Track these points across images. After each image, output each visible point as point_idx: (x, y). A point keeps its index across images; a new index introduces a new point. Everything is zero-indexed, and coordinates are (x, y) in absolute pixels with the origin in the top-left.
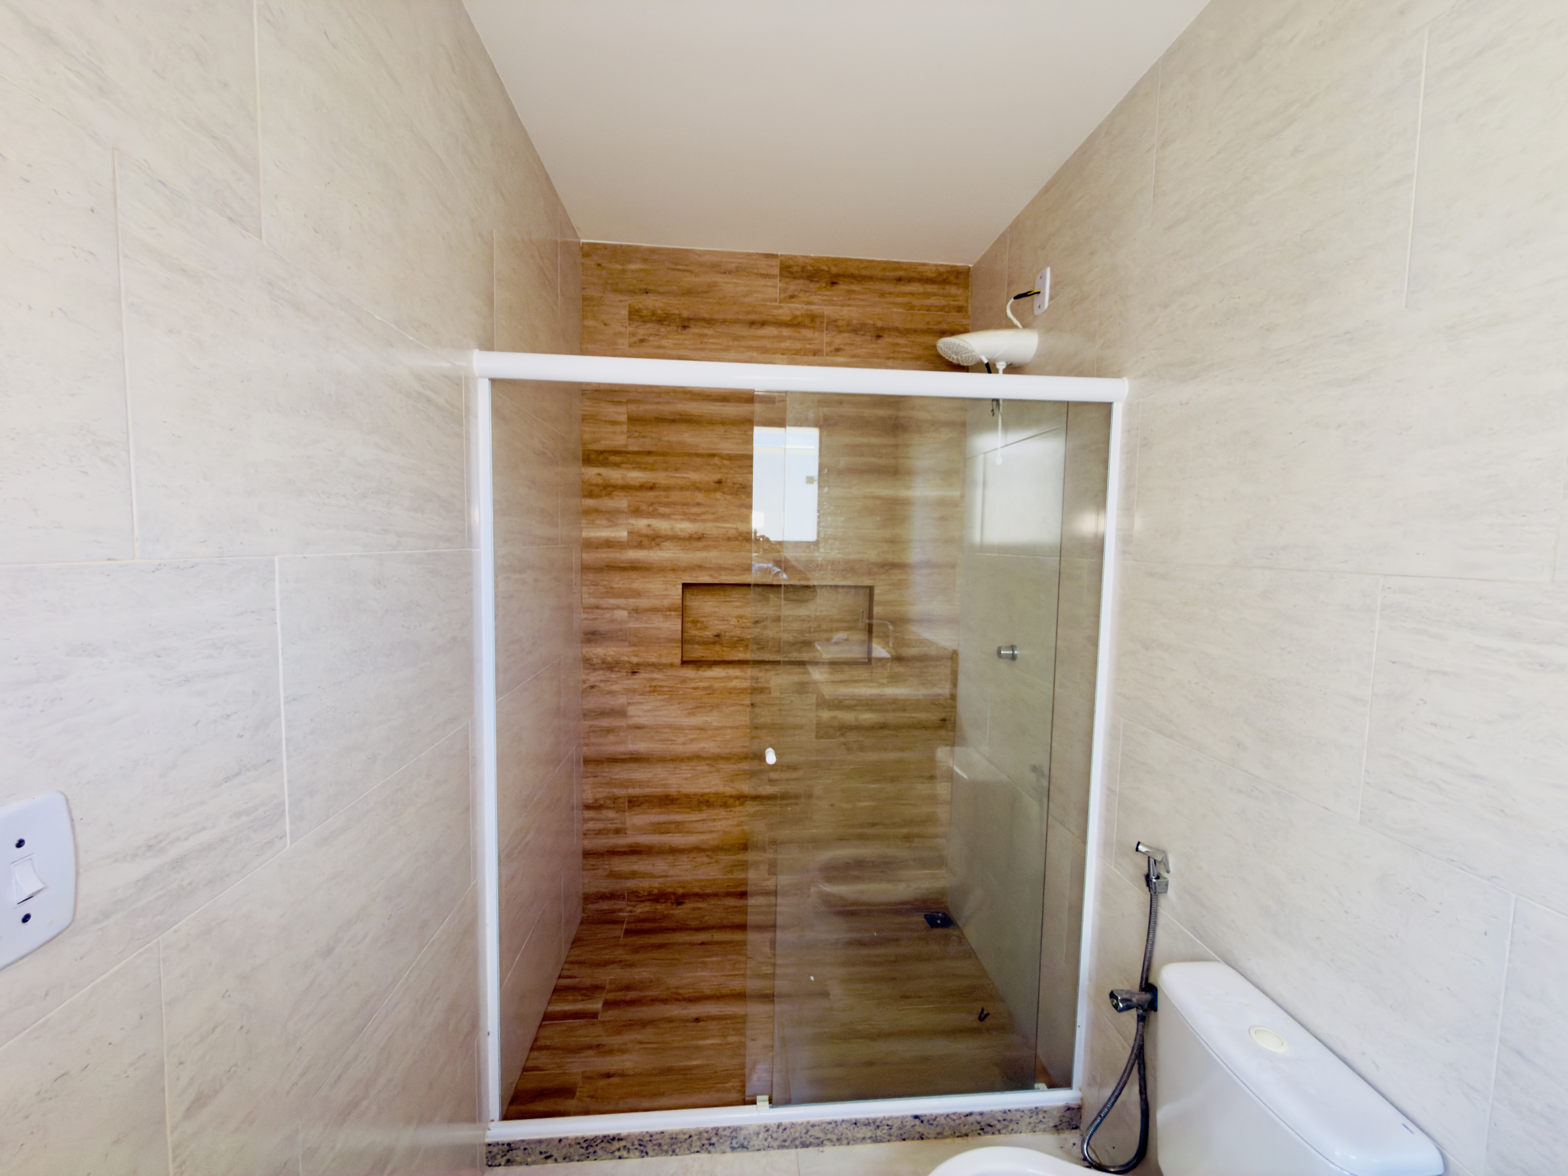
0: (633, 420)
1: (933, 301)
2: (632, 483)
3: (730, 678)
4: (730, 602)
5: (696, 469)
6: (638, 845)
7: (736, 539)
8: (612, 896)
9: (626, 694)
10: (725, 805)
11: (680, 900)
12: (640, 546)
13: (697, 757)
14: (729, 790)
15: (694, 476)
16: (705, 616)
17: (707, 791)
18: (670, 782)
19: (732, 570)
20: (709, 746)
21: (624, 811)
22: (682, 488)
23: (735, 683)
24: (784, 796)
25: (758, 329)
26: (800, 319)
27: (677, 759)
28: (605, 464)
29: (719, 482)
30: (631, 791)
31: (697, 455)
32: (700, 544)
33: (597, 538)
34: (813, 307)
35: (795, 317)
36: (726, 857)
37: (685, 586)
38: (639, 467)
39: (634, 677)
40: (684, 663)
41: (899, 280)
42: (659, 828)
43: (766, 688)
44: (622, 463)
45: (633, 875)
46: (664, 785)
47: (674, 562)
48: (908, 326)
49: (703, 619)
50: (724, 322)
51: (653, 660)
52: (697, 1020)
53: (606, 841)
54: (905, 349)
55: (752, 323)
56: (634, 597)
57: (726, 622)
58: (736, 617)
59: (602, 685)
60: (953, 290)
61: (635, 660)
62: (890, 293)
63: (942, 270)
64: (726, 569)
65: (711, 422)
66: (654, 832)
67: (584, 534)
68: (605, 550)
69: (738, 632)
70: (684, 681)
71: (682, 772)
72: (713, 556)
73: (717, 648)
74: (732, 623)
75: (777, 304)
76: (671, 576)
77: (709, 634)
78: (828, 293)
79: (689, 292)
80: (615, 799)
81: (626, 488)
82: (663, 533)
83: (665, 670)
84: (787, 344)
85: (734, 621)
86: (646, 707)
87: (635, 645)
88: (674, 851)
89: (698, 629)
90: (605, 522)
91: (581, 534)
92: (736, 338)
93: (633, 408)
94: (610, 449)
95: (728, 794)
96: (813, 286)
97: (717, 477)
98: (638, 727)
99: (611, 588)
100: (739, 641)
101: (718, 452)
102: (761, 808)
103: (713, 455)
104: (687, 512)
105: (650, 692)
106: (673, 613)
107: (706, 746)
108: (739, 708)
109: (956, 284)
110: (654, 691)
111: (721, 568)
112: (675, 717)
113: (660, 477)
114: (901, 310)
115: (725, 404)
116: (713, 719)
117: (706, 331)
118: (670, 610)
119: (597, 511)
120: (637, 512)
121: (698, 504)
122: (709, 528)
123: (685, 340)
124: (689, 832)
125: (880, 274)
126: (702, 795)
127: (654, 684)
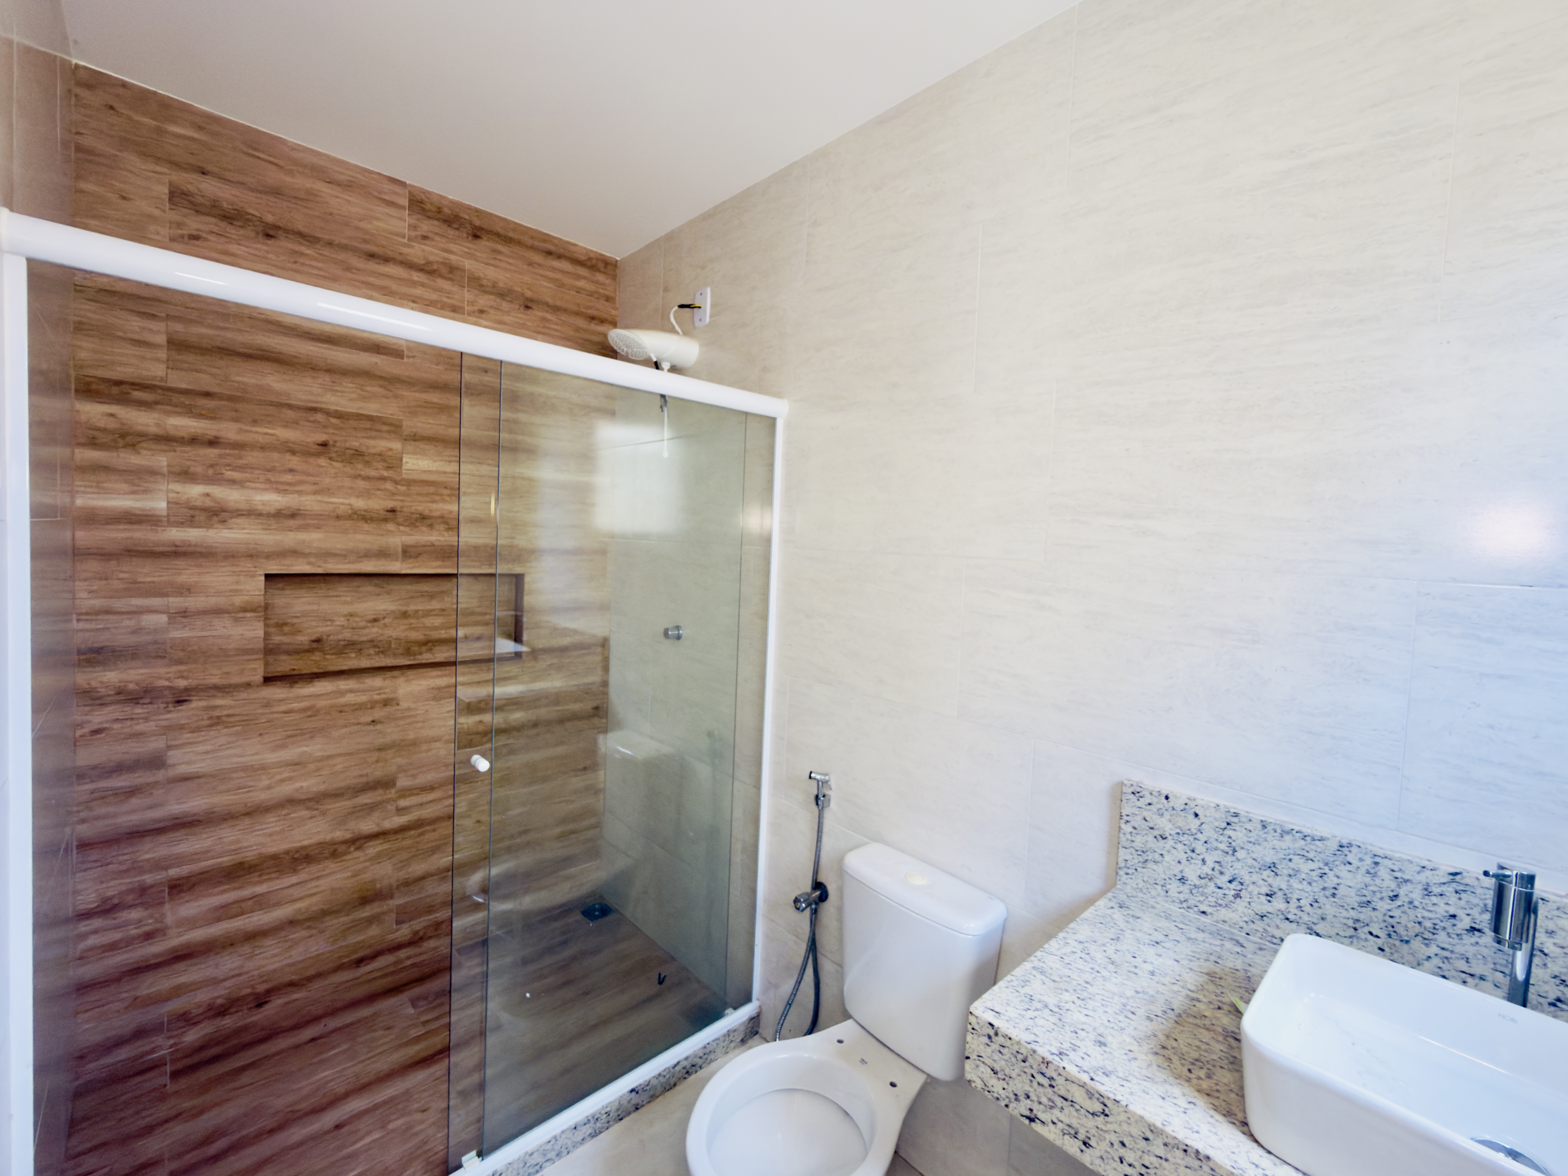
0: (176, 345)
1: (581, 284)
2: (173, 432)
3: (342, 693)
4: (337, 596)
5: (286, 425)
6: (188, 945)
7: (349, 517)
8: (140, 1033)
9: (164, 734)
10: (334, 855)
11: (260, 1001)
12: (191, 522)
13: (291, 802)
14: (339, 834)
15: (283, 433)
16: (297, 617)
17: (305, 843)
18: (245, 844)
19: (345, 556)
20: (310, 784)
21: (162, 904)
22: (263, 448)
23: (350, 698)
24: (419, 824)
25: (379, 263)
26: (435, 267)
27: (254, 812)
28: (123, 400)
29: (324, 445)
30: (173, 872)
31: (290, 407)
32: (292, 523)
33: (105, 509)
34: (452, 257)
35: (429, 263)
36: (335, 921)
37: (268, 577)
38: (190, 411)
39: (180, 708)
40: (268, 680)
41: (549, 253)
42: (223, 912)
43: (392, 699)
44: (157, 403)
45: (177, 991)
46: (236, 851)
47: (251, 546)
48: (559, 303)
49: (295, 620)
50: (330, 244)
51: (215, 680)
52: (338, 1127)
53: (125, 956)
54: (556, 327)
55: (372, 256)
56: (181, 594)
57: (329, 623)
58: (345, 616)
59: (116, 726)
60: (600, 277)
61: (182, 683)
62: (539, 265)
63: (592, 255)
64: (334, 555)
65: (311, 367)
66: (219, 920)
67: (79, 502)
68: (121, 527)
69: (347, 635)
70: (268, 704)
71: (264, 826)
72: (314, 538)
73: (317, 656)
74: (338, 623)
75: (406, 241)
76: (248, 565)
77: (303, 639)
78: (470, 245)
79: (276, 192)
80: (143, 890)
81: (166, 440)
82: (232, 505)
83: (235, 694)
84: (418, 291)
85: (342, 621)
86: (201, 748)
87: (180, 662)
88: (252, 936)
89: (285, 634)
90: (125, 487)
91: (73, 502)
92: (348, 269)
93: (179, 327)
94: (132, 380)
95: (341, 839)
96: (451, 232)
97: (322, 437)
98: (186, 779)
99: (135, 582)
100: (348, 645)
101: (323, 406)
102: (386, 846)
103: (314, 410)
104: (273, 480)
105: (210, 726)
106: (249, 615)
107: (304, 784)
108: (355, 728)
109: (604, 273)
110: (217, 724)
111: (328, 554)
112: (253, 755)
113: (229, 430)
114: (551, 285)
115: (331, 347)
116: (315, 748)
117: (303, 249)
118: (245, 610)
119: (106, 469)
120: (186, 475)
121: (291, 471)
122: (309, 502)
123: (267, 252)
124: (278, 904)
125: (530, 242)
126: (297, 850)
127: (217, 713)
